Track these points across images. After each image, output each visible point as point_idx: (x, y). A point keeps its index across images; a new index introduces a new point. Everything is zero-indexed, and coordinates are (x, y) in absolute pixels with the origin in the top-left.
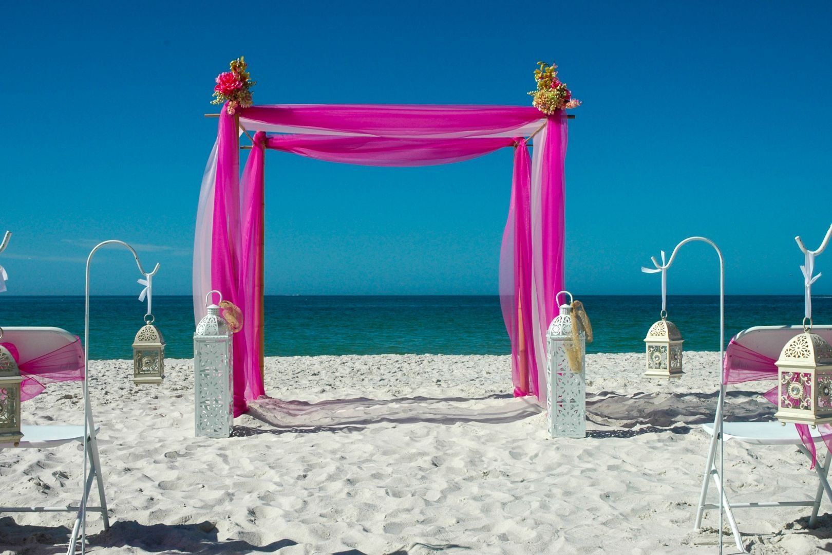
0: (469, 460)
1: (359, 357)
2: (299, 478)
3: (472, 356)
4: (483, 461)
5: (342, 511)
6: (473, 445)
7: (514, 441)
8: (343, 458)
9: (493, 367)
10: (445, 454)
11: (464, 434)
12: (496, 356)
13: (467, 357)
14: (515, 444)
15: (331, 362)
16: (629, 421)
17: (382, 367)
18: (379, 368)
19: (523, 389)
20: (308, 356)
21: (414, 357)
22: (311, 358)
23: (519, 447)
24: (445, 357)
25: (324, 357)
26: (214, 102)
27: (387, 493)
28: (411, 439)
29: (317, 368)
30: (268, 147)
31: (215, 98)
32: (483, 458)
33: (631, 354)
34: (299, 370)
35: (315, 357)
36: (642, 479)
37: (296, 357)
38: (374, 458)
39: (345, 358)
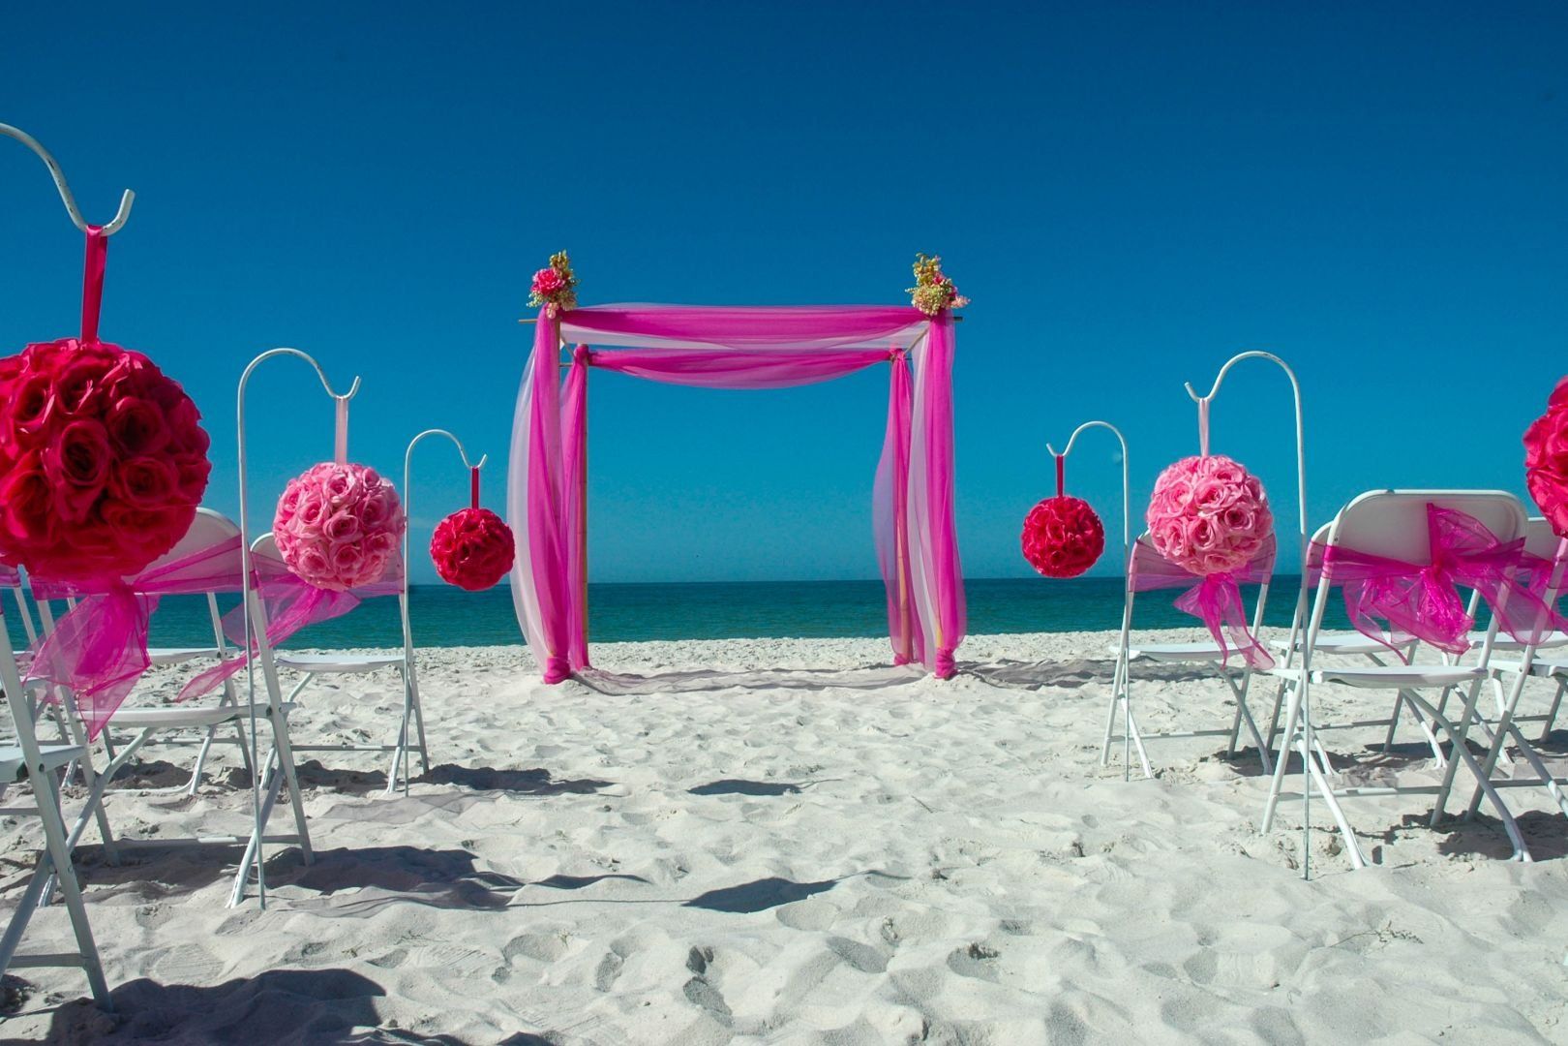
0: (840, 719)
1: (700, 642)
2: (640, 734)
3: (842, 639)
4: (857, 721)
5: (694, 759)
6: (847, 706)
7: (895, 702)
8: (689, 719)
9: (869, 650)
10: (813, 715)
11: (836, 697)
12: (873, 639)
13: (836, 641)
14: (897, 706)
15: (666, 648)
16: (1034, 685)
17: (729, 652)
18: (725, 653)
19: (905, 656)
20: (635, 643)
21: (769, 641)
22: (639, 644)
23: (901, 708)
24: (808, 641)
25: (656, 643)
26: (531, 304)
27: (746, 744)
28: (771, 702)
29: (647, 653)
30: (591, 364)
31: (532, 299)
32: (858, 718)
33: (1041, 634)
34: (626, 656)
35: (645, 643)
36: (1044, 730)
37: (621, 643)
38: (727, 719)
39: (681, 643)
